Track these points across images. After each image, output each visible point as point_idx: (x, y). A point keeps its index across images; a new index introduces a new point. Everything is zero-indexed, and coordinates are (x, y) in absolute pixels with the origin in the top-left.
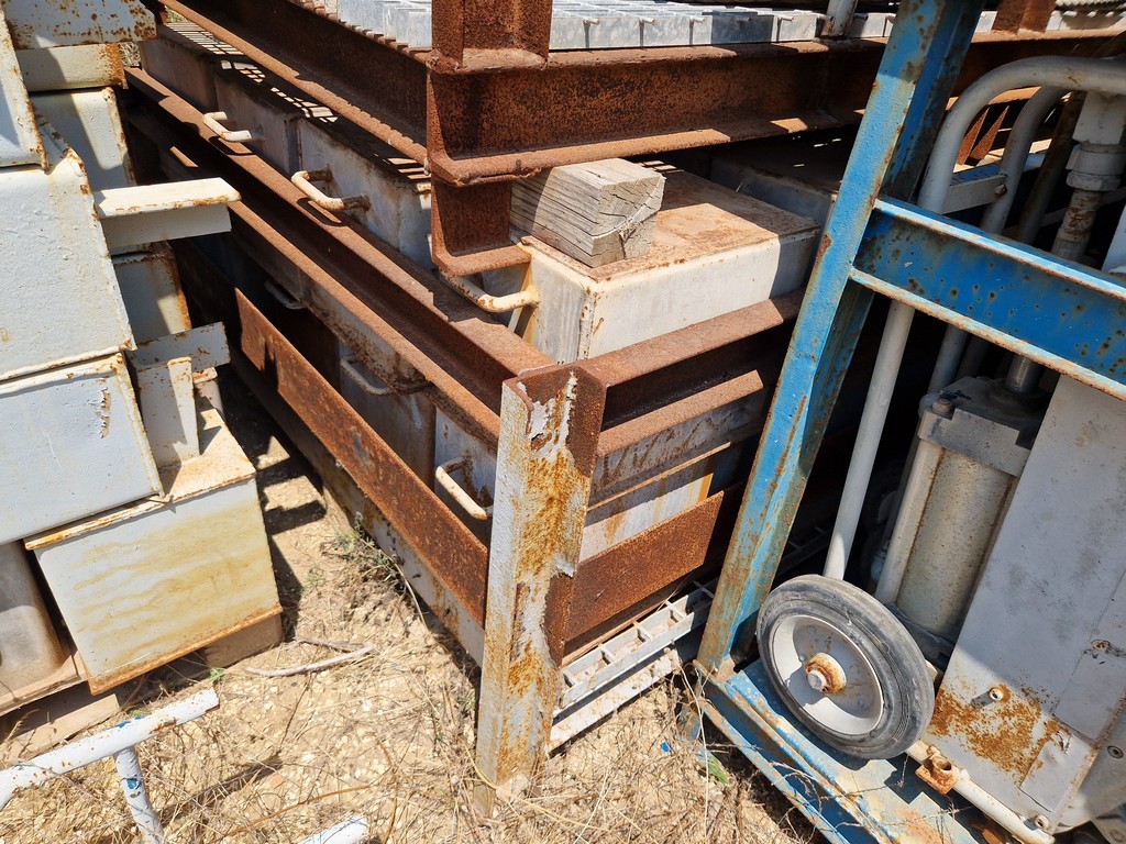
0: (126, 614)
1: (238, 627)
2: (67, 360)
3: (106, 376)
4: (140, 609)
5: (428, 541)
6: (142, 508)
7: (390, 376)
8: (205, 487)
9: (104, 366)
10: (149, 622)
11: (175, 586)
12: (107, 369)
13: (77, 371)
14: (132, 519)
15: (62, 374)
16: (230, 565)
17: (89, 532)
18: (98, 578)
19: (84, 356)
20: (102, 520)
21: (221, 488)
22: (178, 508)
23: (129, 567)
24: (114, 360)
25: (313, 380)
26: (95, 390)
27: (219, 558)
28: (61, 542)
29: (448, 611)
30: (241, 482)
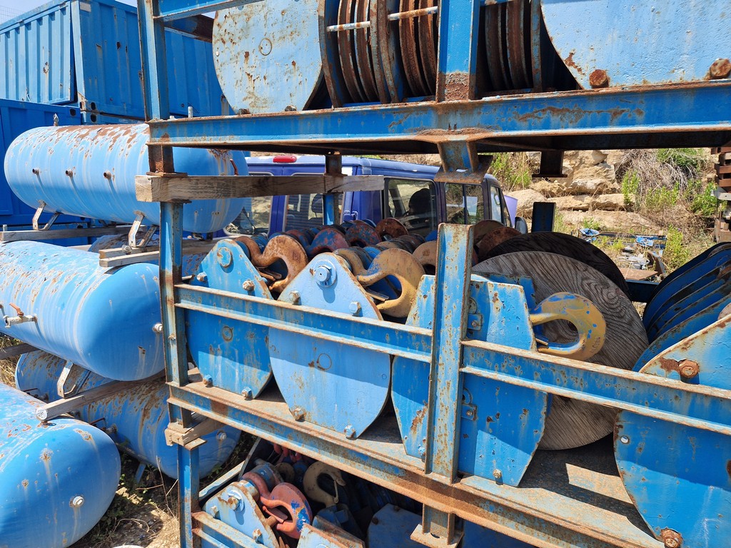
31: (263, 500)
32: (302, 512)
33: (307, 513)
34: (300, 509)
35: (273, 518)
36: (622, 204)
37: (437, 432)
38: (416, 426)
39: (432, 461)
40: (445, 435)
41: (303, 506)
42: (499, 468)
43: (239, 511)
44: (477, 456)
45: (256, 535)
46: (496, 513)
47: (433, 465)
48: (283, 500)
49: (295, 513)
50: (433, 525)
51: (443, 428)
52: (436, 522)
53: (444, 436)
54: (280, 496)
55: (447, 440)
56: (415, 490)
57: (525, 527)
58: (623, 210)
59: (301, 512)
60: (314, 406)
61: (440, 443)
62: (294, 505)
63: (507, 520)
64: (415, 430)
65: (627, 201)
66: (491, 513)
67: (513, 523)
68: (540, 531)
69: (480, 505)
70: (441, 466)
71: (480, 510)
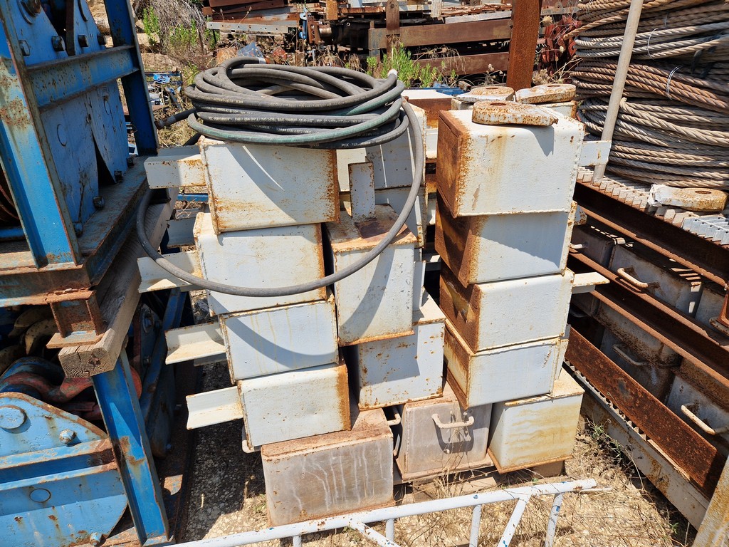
0: (522, 441)
1: (555, 460)
2: (544, 338)
3: (553, 345)
4: (527, 440)
5: (668, 440)
6: (543, 398)
7: (652, 359)
8: (566, 394)
9: (553, 341)
10: (527, 447)
11: (541, 434)
12: (555, 343)
13: (546, 342)
14: (540, 402)
15: (541, 343)
16: (561, 430)
17: (525, 404)
18: (520, 423)
19: (549, 337)
20: (530, 400)
21: (571, 396)
22: (554, 401)
23: (530, 421)
24: (557, 340)
25: (593, 352)
26: (547, 349)
27: (559, 426)
28: (517, 405)
29: (662, 479)
30: (579, 394)
36: (148, 45)
58: (150, 51)
65: (151, 42)
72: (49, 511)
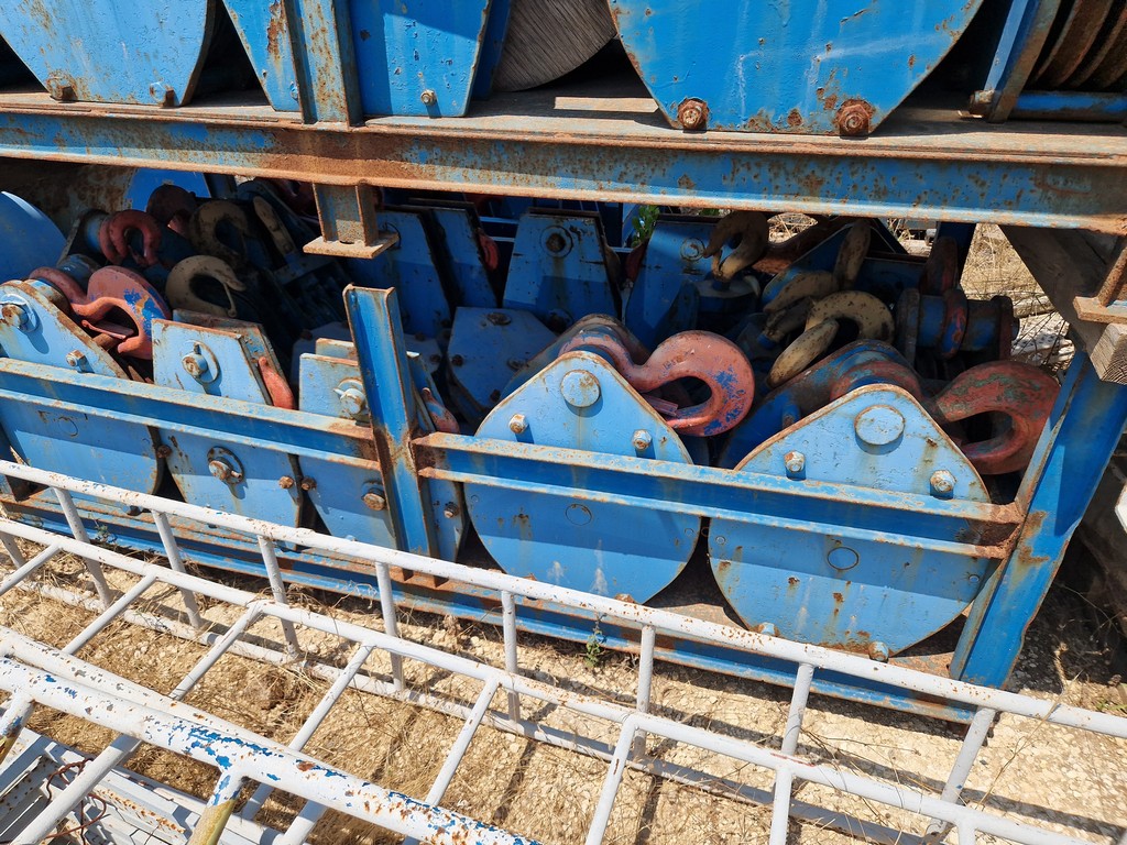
31: (77, 307)
32: (148, 306)
33: (157, 306)
34: (142, 301)
35: (105, 335)
37: (308, 31)
38: (276, 40)
39: (312, 97)
40: (323, 31)
41: (147, 296)
42: (429, 86)
43: (30, 327)
44: (391, 73)
45: (73, 357)
46: (431, 162)
47: (316, 104)
48: (109, 295)
49: (135, 311)
50: (340, 224)
51: (315, 15)
52: (343, 218)
53: (321, 35)
54: (103, 291)
55: (328, 41)
56: (298, 167)
57: (478, 172)
59: (146, 307)
60: (85, 63)
61: (317, 52)
62: (130, 298)
63: (449, 169)
64: (276, 52)
66: (424, 166)
67: (459, 171)
68: (500, 169)
69: (404, 156)
70: (329, 102)
71: (406, 166)
72: (839, 586)
